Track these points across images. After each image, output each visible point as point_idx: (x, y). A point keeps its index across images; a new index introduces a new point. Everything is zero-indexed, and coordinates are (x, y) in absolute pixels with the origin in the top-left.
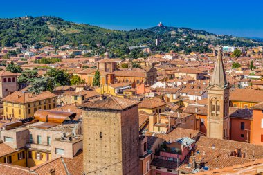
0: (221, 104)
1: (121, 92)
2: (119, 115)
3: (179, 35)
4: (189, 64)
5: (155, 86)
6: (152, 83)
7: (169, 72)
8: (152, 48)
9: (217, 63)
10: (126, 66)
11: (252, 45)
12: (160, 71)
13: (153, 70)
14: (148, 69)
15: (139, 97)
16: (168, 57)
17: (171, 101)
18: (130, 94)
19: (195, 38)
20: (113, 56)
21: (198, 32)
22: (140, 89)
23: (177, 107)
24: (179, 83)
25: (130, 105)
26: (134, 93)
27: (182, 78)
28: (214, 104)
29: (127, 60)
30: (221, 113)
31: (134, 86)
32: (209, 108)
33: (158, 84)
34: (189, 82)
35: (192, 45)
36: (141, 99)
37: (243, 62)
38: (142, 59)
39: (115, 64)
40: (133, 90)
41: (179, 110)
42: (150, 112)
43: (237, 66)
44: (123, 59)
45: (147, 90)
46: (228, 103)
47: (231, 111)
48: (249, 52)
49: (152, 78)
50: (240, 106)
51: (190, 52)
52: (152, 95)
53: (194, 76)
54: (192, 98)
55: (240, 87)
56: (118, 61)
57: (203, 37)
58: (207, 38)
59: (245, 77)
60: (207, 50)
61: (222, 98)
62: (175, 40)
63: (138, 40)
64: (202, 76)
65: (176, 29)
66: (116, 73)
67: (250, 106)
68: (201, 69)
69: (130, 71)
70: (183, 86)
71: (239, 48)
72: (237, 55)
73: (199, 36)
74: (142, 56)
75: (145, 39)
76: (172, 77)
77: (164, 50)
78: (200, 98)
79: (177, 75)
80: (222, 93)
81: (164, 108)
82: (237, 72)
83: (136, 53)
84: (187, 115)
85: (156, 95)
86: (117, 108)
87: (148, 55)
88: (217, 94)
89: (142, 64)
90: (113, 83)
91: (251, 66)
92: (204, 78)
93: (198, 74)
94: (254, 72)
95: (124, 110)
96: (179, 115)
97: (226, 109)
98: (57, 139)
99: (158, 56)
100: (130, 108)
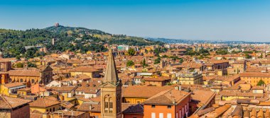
0: (113, 101)
1: (14, 92)
2: (9, 114)
3: (75, 35)
4: (85, 63)
5: (49, 85)
6: (47, 82)
7: (64, 71)
8: (48, 48)
9: (109, 62)
10: (22, 66)
11: (145, 44)
12: (56, 70)
13: (48, 69)
14: (43, 69)
15: (33, 97)
16: (65, 56)
17: (66, 99)
18: (25, 93)
19: (92, 38)
20: (8, 56)
21: (95, 32)
22: (35, 89)
23: (72, 105)
24: (75, 82)
25: (21, 104)
26: (29, 93)
27: (78, 77)
28: (107, 101)
29: (23, 59)
30: (114, 109)
31: (29, 85)
32: (102, 105)
33: (54, 84)
34: (85, 80)
35: (88, 44)
36: (36, 99)
37: (137, 60)
38: (38, 58)
39: (9, 63)
40: (27, 89)
41: (74, 108)
42: (43, 111)
43: (131, 64)
44: (19, 59)
45: (42, 89)
46: (120, 99)
47: (124, 107)
48: (142, 51)
49: (47, 77)
50: (133, 102)
51: (86, 51)
52: (47, 94)
53: (89, 75)
54: (87, 96)
55: (133, 84)
56: (13, 60)
57: (99, 36)
58: (103, 37)
59: (139, 74)
60: (103, 49)
61: (114, 95)
62: (71, 39)
63: (34, 40)
64: (98, 75)
65: (72, 29)
66: (10, 72)
68: (97, 67)
69: (24, 71)
70: (78, 85)
71: (133, 47)
72: (132, 53)
73: (95, 36)
74: (38, 55)
75: (41, 38)
76: (68, 76)
77: (61, 50)
78: (95, 96)
79: (73, 74)
80: (114, 90)
81: (58, 107)
82: (130, 69)
83: (32, 53)
84: (81, 113)
85: (51, 94)
86: (7, 107)
87: (44, 55)
88: (110, 91)
89: (38, 64)
90: (6, 83)
91: (144, 64)
92: (100, 76)
93: (93, 73)
94: (146, 69)
95: (14, 109)
96: (72, 113)
97: (118, 106)
99: (54, 55)
100: (20, 107)
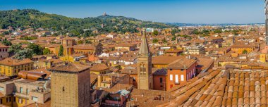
0: (146, 67)
1: (77, 60)
2: (76, 75)
3: (117, 22)
4: (124, 40)
5: (101, 56)
6: (100, 54)
7: (110, 46)
8: (99, 30)
9: (143, 40)
10: (82, 43)
11: (165, 27)
12: (105, 45)
13: (100, 45)
14: (97, 44)
15: (90, 64)
16: (110, 36)
17: (112, 65)
18: (84, 61)
19: (128, 23)
20: (73, 36)
21: (130, 19)
22: (91, 58)
23: (117, 69)
24: (118, 54)
25: (84, 69)
26: (87, 61)
27: (120, 50)
28: (142, 67)
29: (82, 38)
30: (146, 72)
31: (87, 55)
32: (139, 70)
33: (104, 55)
34: (125, 52)
35: (127, 27)
36: (92, 65)
37: (160, 38)
38: (92, 37)
39: (74, 41)
40: (86, 58)
41: (118, 71)
42: (98, 73)
43: (155, 41)
44: (80, 38)
45: (96, 59)
46: (151, 65)
47: (154, 71)
48: (163, 32)
49: (99, 51)
50: (159, 67)
51: (125, 32)
52: (99, 62)
53: (128, 49)
54: (127, 63)
55: (158, 55)
56: (76, 39)
57: (133, 22)
58: (136, 23)
59: (162, 48)
60: (136, 31)
61: (147, 62)
62: (115, 24)
63: (90, 25)
64: (134, 48)
65: (115, 17)
66: (74, 47)
67: (165, 67)
68: (133, 43)
69: (84, 45)
70: (121, 55)
71: (157, 29)
72: (156, 34)
73: (131, 22)
74: (93, 35)
75: (94, 24)
76: (113, 49)
77: (108, 31)
78: (132, 63)
79: (116, 48)
80: (147, 59)
81: (107, 71)
82: (156, 45)
83: (88, 33)
84: (124, 75)
85: (102, 62)
86: (75, 71)
87: (96, 35)
88: (144, 60)
89: (93, 41)
90: (72, 53)
91: (165, 41)
92: (135, 50)
93: (131, 47)
94: (166, 44)
95: (80, 72)
96: (118, 75)
97: (150, 70)
98: (33, 91)
99: (103, 35)
100: (84, 71)
